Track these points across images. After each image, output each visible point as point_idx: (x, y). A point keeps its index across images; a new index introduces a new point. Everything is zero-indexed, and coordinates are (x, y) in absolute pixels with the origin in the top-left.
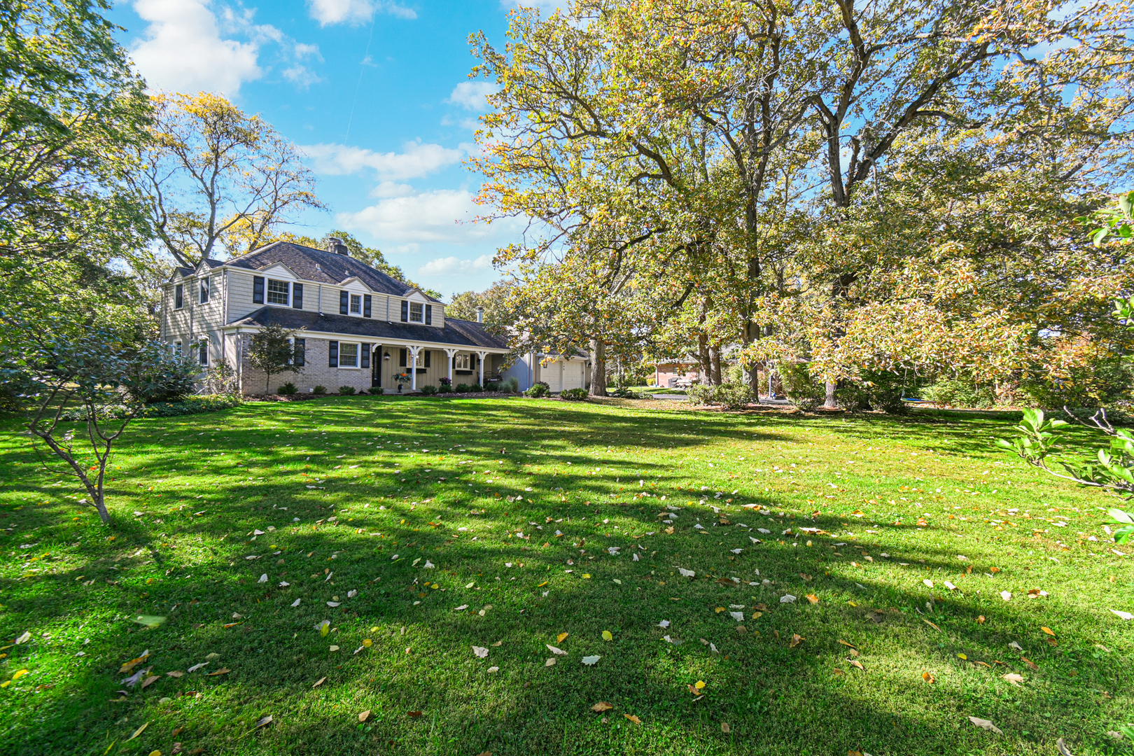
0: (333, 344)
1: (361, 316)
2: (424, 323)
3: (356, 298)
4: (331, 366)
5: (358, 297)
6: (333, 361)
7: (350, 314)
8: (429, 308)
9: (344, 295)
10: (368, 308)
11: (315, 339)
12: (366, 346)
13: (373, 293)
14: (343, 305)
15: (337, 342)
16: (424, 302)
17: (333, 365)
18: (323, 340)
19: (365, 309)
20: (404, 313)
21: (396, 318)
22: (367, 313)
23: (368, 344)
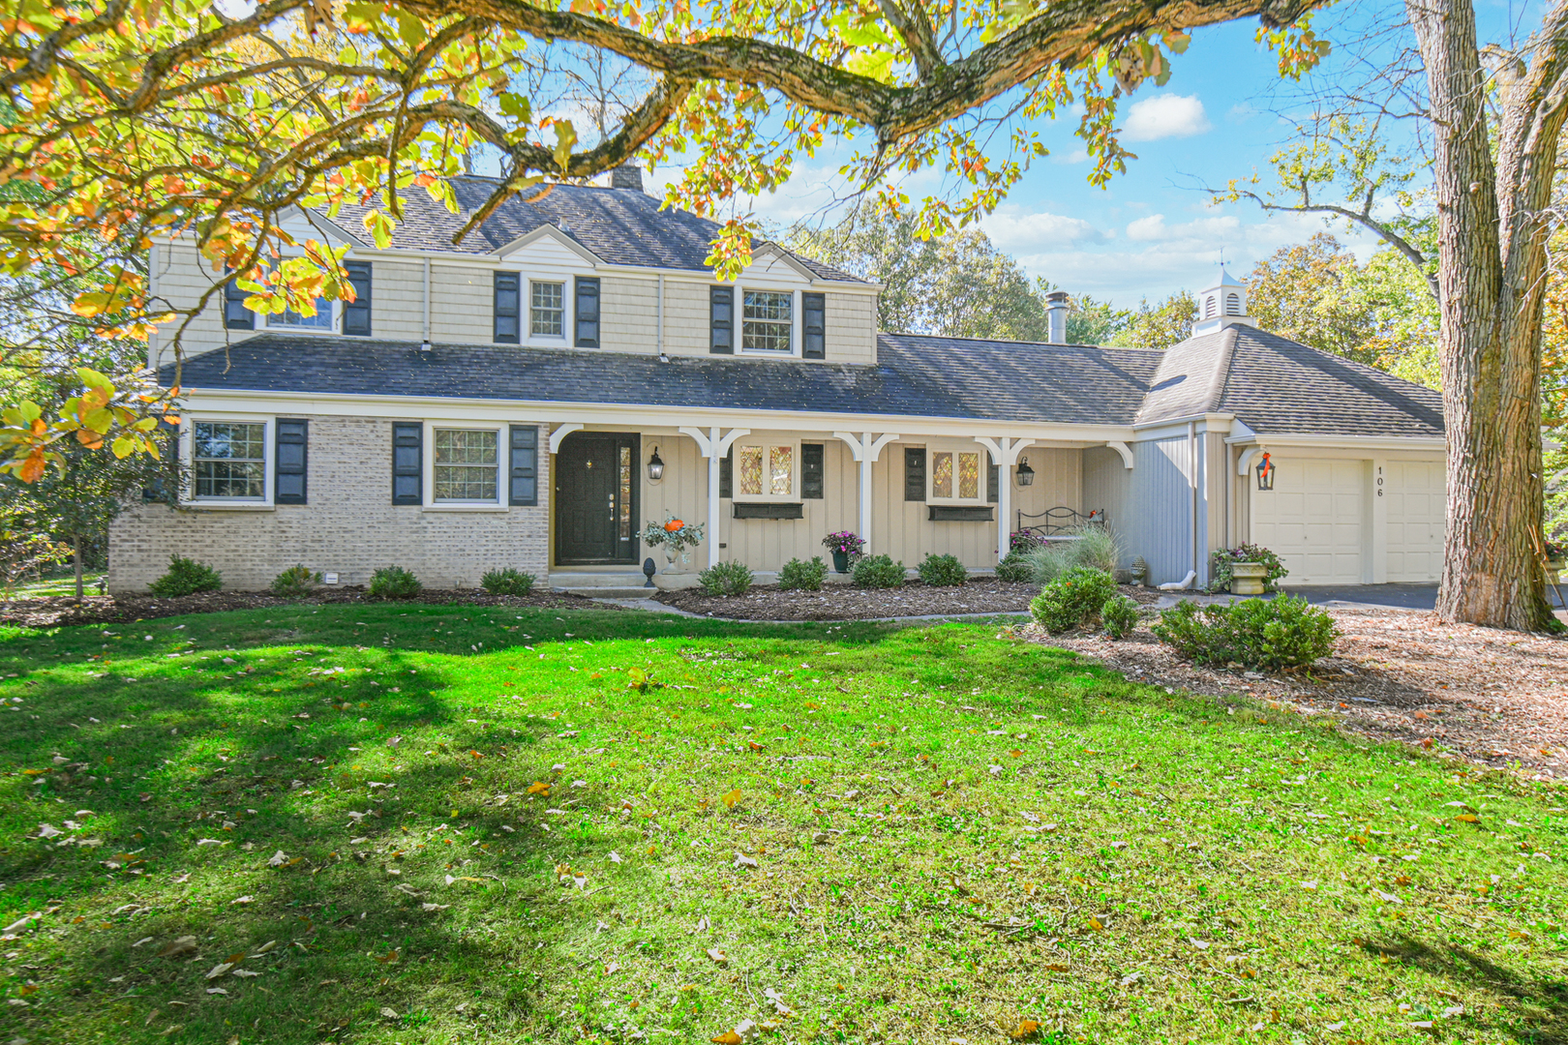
0: (406, 436)
1: (566, 343)
2: (796, 355)
3: (548, 291)
4: (398, 500)
5: (558, 288)
6: (407, 486)
7: (528, 341)
8: (814, 303)
9: (506, 283)
10: (589, 321)
11: (343, 420)
12: (524, 436)
13: (603, 270)
14: (505, 315)
15: (418, 426)
16: (796, 284)
17: (405, 495)
18: (372, 420)
19: (579, 320)
20: (720, 326)
21: (692, 343)
22: (587, 331)
23: (533, 429)
